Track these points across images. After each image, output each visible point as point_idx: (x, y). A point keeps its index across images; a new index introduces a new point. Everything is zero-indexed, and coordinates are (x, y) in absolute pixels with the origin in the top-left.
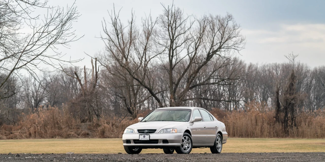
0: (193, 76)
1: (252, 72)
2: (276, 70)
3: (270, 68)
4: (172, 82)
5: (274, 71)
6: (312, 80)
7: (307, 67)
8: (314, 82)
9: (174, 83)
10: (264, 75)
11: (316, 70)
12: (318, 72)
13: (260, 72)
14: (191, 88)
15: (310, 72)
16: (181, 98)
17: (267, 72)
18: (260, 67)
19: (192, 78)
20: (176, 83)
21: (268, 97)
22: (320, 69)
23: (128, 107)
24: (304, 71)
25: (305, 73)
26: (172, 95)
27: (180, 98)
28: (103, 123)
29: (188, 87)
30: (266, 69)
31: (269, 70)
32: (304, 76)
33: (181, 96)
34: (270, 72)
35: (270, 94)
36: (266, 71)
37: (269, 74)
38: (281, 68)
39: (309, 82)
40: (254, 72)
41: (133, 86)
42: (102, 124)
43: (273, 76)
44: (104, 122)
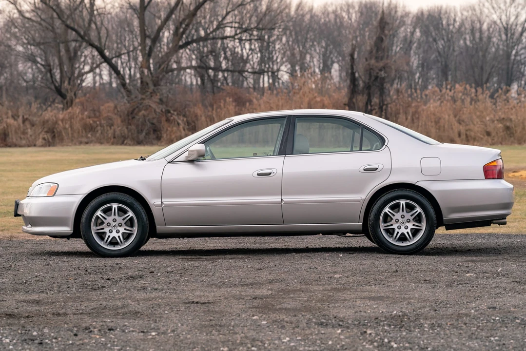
0: (186, 23)
1: (303, 16)
2: (348, 12)
3: (336, 8)
4: (145, 34)
5: (344, 14)
6: (415, 30)
7: (404, 7)
8: (418, 33)
9: (149, 37)
10: (325, 21)
11: (422, 13)
12: (426, 16)
13: (317, 16)
14: (182, 47)
15: (411, 16)
16: (162, 67)
17: (332, 16)
18: (318, 6)
19: (184, 26)
20: (152, 37)
21: (333, 62)
22: (429, 11)
23: (57, 85)
24: (399, 14)
25: (402, 17)
26: (145, 61)
27: (160, 66)
28: (4, 116)
29: (176, 45)
30: (330, 9)
31: (334, 12)
32: (400, 23)
33: (163, 63)
34: (336, 16)
35: (336, 57)
36: (328, 14)
37: (335, 19)
38: (357, 8)
39: (409, 34)
40: (308, 17)
41: (66, 42)
42: (2, 119)
43: (341, 23)
44: (7, 113)
